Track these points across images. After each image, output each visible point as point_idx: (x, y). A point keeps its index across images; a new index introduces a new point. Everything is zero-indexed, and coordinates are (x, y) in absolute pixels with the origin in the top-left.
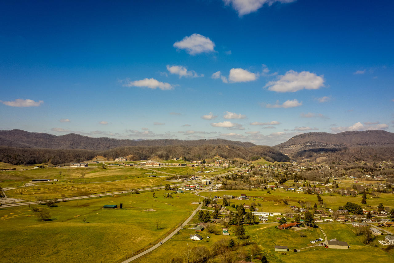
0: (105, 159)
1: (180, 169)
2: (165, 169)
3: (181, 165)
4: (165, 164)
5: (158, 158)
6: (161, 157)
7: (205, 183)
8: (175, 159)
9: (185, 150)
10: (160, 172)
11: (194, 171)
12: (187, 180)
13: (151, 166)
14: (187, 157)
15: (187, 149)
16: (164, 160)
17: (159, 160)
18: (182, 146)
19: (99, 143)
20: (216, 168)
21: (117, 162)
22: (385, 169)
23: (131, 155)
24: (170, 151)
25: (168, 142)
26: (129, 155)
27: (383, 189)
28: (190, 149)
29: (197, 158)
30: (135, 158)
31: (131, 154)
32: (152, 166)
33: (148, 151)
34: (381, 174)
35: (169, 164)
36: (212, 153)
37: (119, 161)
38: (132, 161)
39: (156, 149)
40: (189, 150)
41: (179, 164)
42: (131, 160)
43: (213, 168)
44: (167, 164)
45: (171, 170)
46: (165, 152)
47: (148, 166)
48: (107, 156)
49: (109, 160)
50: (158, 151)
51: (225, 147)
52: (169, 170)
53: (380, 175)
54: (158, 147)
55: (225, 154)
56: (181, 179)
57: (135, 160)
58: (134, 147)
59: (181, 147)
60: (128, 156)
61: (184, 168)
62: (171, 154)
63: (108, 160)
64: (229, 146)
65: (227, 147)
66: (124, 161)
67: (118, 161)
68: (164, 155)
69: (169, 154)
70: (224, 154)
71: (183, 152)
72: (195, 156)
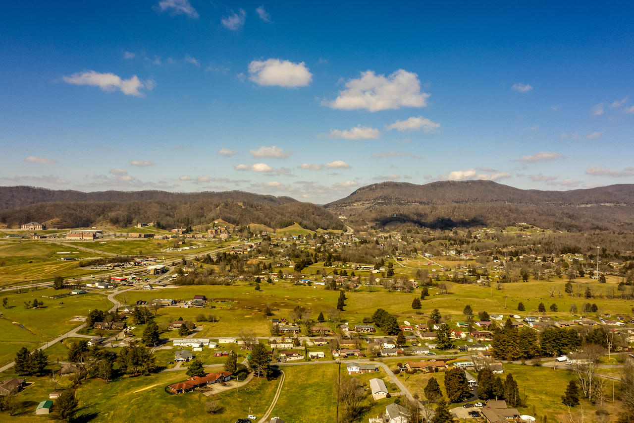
0: (4, 225)
1: (133, 244)
2: (102, 245)
3: (143, 236)
4: (115, 235)
5: (109, 224)
6: (115, 222)
7: (152, 272)
8: (139, 226)
9: (162, 210)
10: (89, 250)
11: (161, 247)
12: (123, 265)
13: (76, 238)
14: (163, 223)
15: (169, 207)
16: (120, 227)
17: (111, 227)
18: (158, 203)
19: (13, 196)
20: (205, 242)
21: (23, 231)
22: (482, 241)
23: (57, 219)
24: (137, 211)
25: (146, 195)
26: (54, 218)
27: (462, 277)
28: (174, 208)
29: (183, 224)
30: (64, 223)
31: (56, 216)
32: (79, 238)
33: (94, 210)
34: (472, 249)
35: (121, 235)
36: (211, 215)
37: (28, 229)
38: (56, 229)
39: (110, 208)
40: (171, 209)
41: (140, 235)
42: (54, 227)
43: (201, 242)
44: (118, 234)
45: (114, 245)
46: (125, 214)
47: (71, 238)
48: (8, 220)
49: (11, 228)
50: (112, 211)
51: (237, 205)
52: (109, 246)
53: (470, 251)
54: (115, 205)
55: (234, 217)
56: (109, 265)
57: (64, 228)
58: (65, 204)
59: (156, 205)
60: (52, 220)
61: (142, 243)
62: (137, 217)
63: (9, 227)
64: (244, 203)
65: (240, 204)
66: (39, 228)
67: (26, 229)
68: (121, 219)
69: (133, 216)
70: (232, 216)
71: (158, 213)
72: (180, 220)
